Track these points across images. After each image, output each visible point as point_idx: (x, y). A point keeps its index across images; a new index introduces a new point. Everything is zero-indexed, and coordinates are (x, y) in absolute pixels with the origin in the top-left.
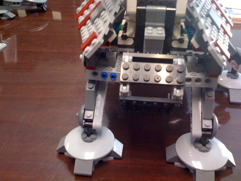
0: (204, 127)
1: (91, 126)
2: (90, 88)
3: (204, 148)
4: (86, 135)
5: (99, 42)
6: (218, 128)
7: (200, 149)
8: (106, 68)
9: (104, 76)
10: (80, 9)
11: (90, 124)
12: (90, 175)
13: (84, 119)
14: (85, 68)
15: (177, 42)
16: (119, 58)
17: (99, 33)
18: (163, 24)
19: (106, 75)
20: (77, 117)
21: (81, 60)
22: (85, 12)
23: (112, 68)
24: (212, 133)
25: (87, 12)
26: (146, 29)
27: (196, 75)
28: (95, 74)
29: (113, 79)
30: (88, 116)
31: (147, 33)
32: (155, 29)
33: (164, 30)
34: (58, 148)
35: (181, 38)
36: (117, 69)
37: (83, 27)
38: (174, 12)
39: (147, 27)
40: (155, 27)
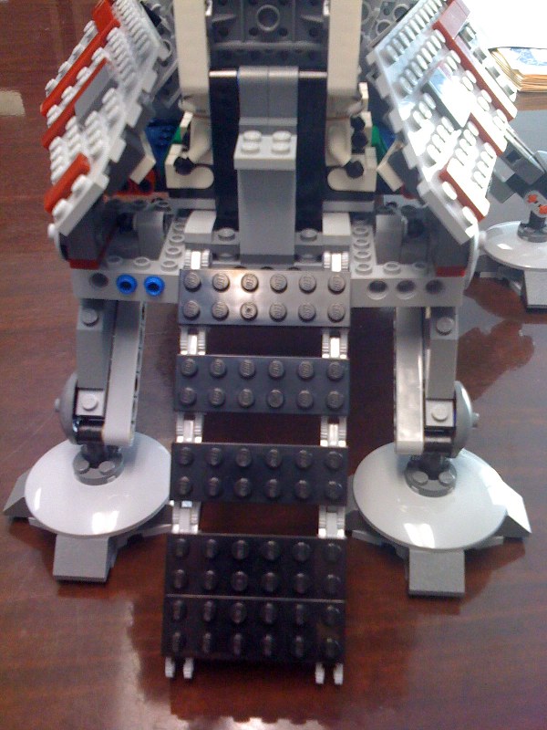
0: (431, 423)
1: (98, 437)
2: (88, 322)
3: (433, 485)
4: (86, 465)
5: (95, 186)
6: (471, 425)
7: (423, 487)
8: (131, 260)
9: (127, 285)
10: (53, 83)
11: (94, 429)
12: (102, 579)
13: (75, 416)
14: (67, 264)
15: (343, 173)
16: (175, 231)
17: (96, 157)
18: (293, 122)
19: (132, 282)
20: (57, 411)
21: (52, 240)
22: (66, 92)
23: (149, 261)
24: (453, 439)
25: (69, 93)
26: (240, 138)
27: (399, 271)
28: (100, 281)
29: (153, 293)
30: (89, 407)
31: (243, 151)
32: (267, 139)
33: (294, 138)
34: (9, 504)
35: (354, 161)
36: (166, 263)
37: (58, 140)
38: (323, 82)
39: (243, 133)
40: (267, 131)
